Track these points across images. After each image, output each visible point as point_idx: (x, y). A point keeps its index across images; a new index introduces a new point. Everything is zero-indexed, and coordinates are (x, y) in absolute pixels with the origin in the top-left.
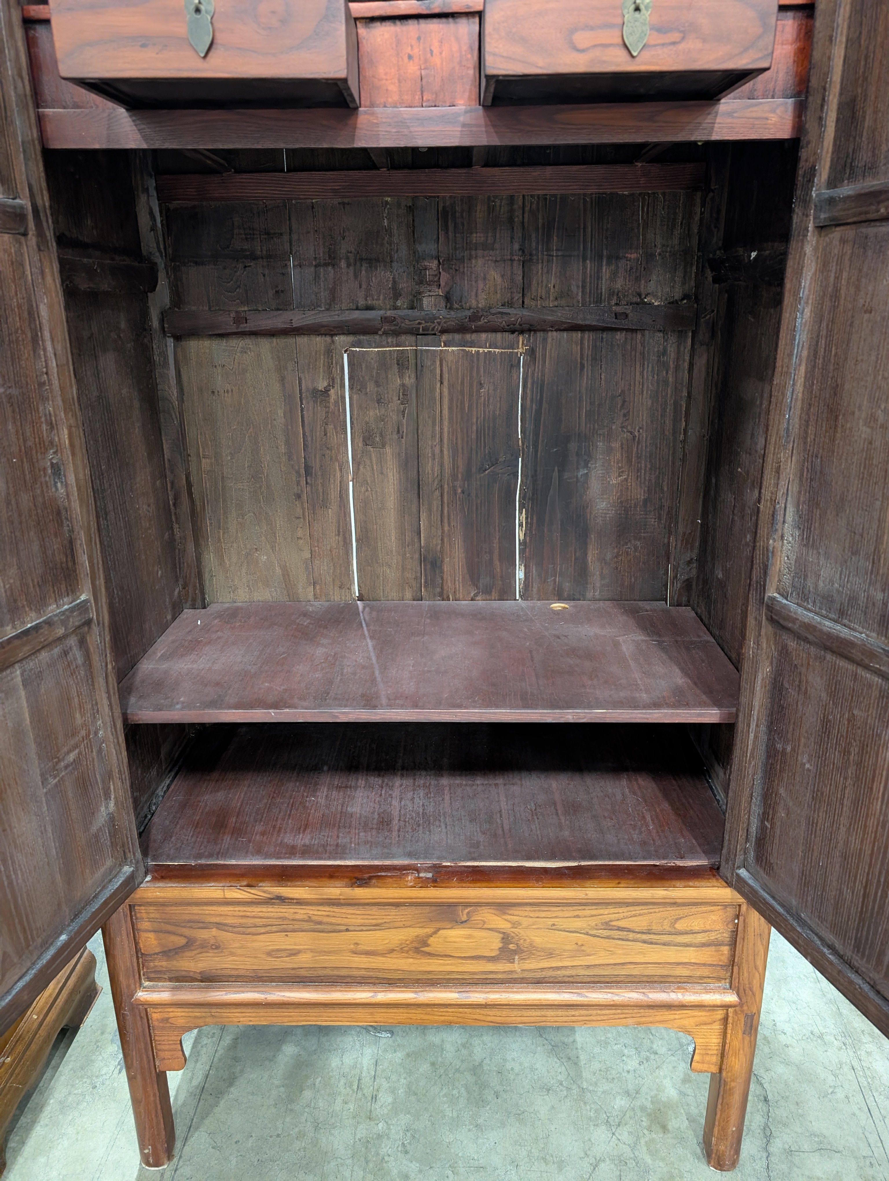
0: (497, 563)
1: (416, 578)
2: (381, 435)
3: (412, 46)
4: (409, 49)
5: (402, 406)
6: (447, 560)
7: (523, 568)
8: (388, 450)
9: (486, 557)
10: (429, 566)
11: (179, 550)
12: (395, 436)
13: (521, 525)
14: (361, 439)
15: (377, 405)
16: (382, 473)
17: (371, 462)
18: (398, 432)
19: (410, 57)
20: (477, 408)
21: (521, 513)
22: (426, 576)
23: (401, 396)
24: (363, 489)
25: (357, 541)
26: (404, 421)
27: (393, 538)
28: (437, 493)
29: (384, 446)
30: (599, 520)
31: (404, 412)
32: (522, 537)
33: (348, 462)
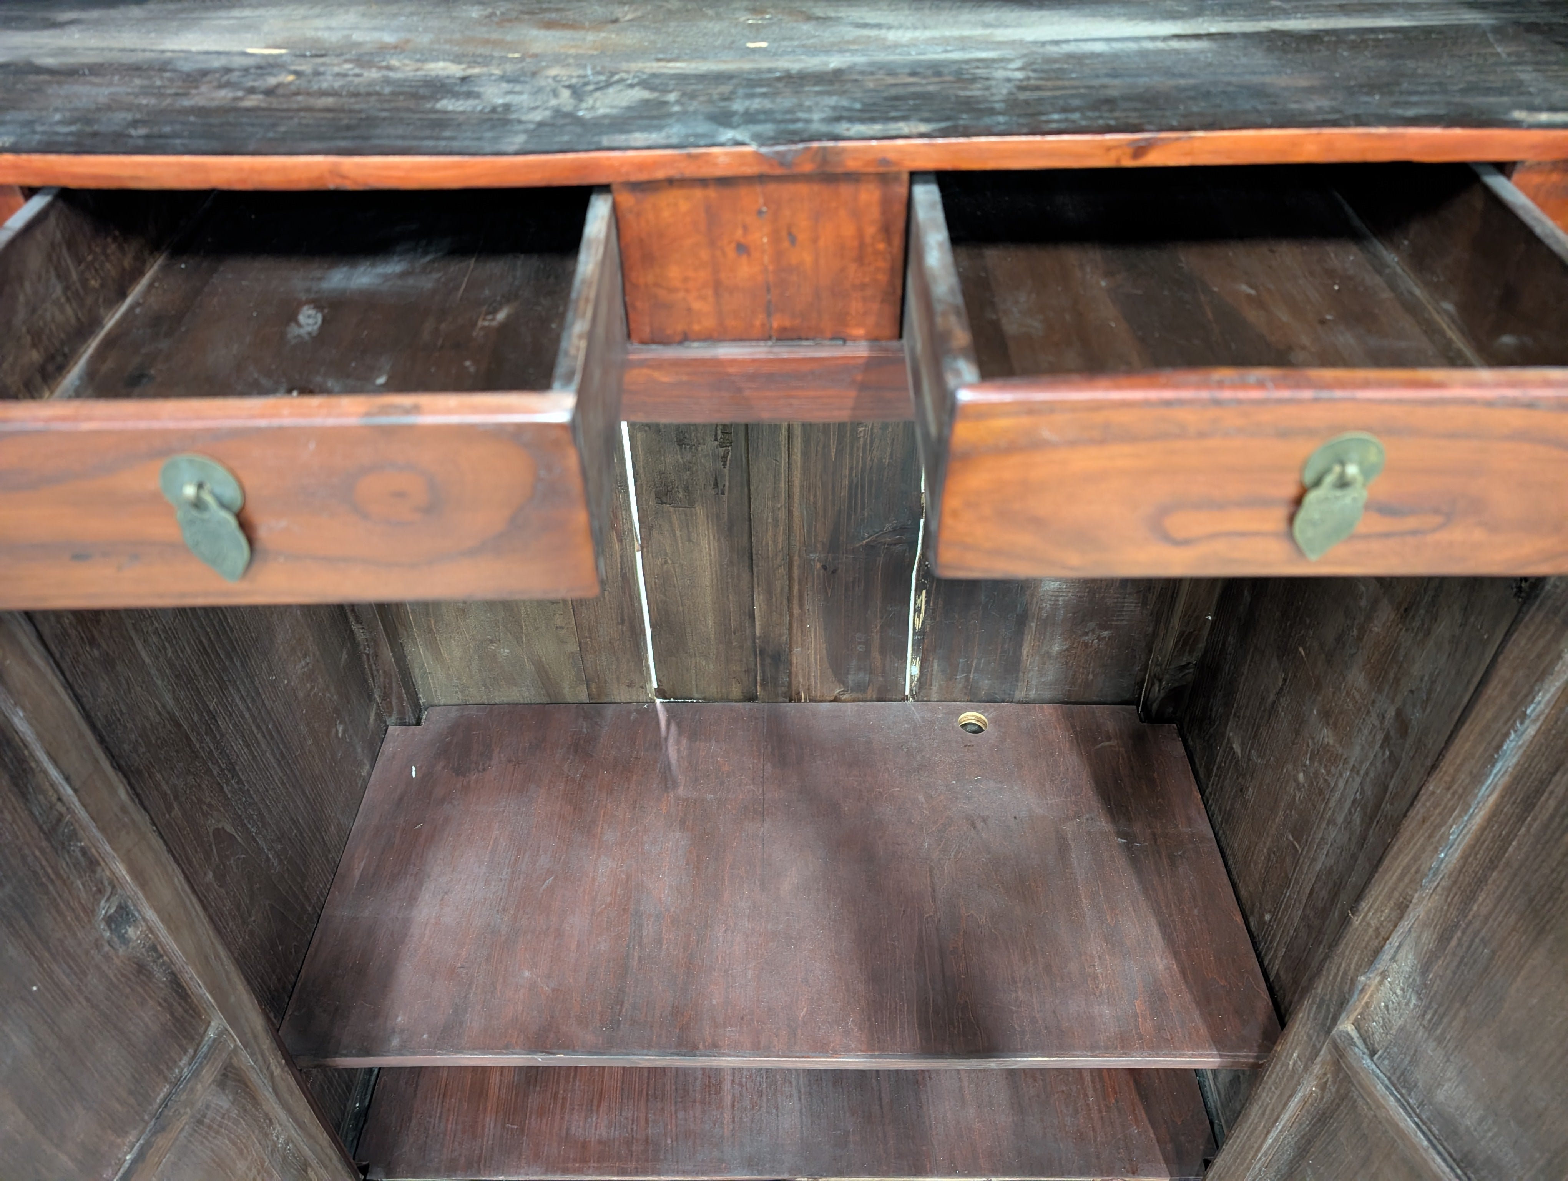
0: (876, 654)
1: (748, 671)
2: (686, 488)
3: (745, 228)
4: (739, 232)
5: (721, 451)
6: (797, 650)
7: (918, 663)
8: (700, 511)
9: (860, 648)
10: (768, 661)
11: (368, 655)
12: (711, 491)
13: (917, 610)
14: (653, 495)
15: (678, 448)
16: (690, 540)
17: (671, 526)
18: (716, 485)
19: (742, 248)
20: (851, 454)
21: (918, 593)
22: (763, 672)
23: (720, 435)
24: (659, 562)
25: (652, 625)
26: (726, 471)
27: (710, 623)
28: (783, 571)
29: (691, 504)
30: (1047, 605)
31: (724, 458)
32: (918, 625)
33: (631, 530)
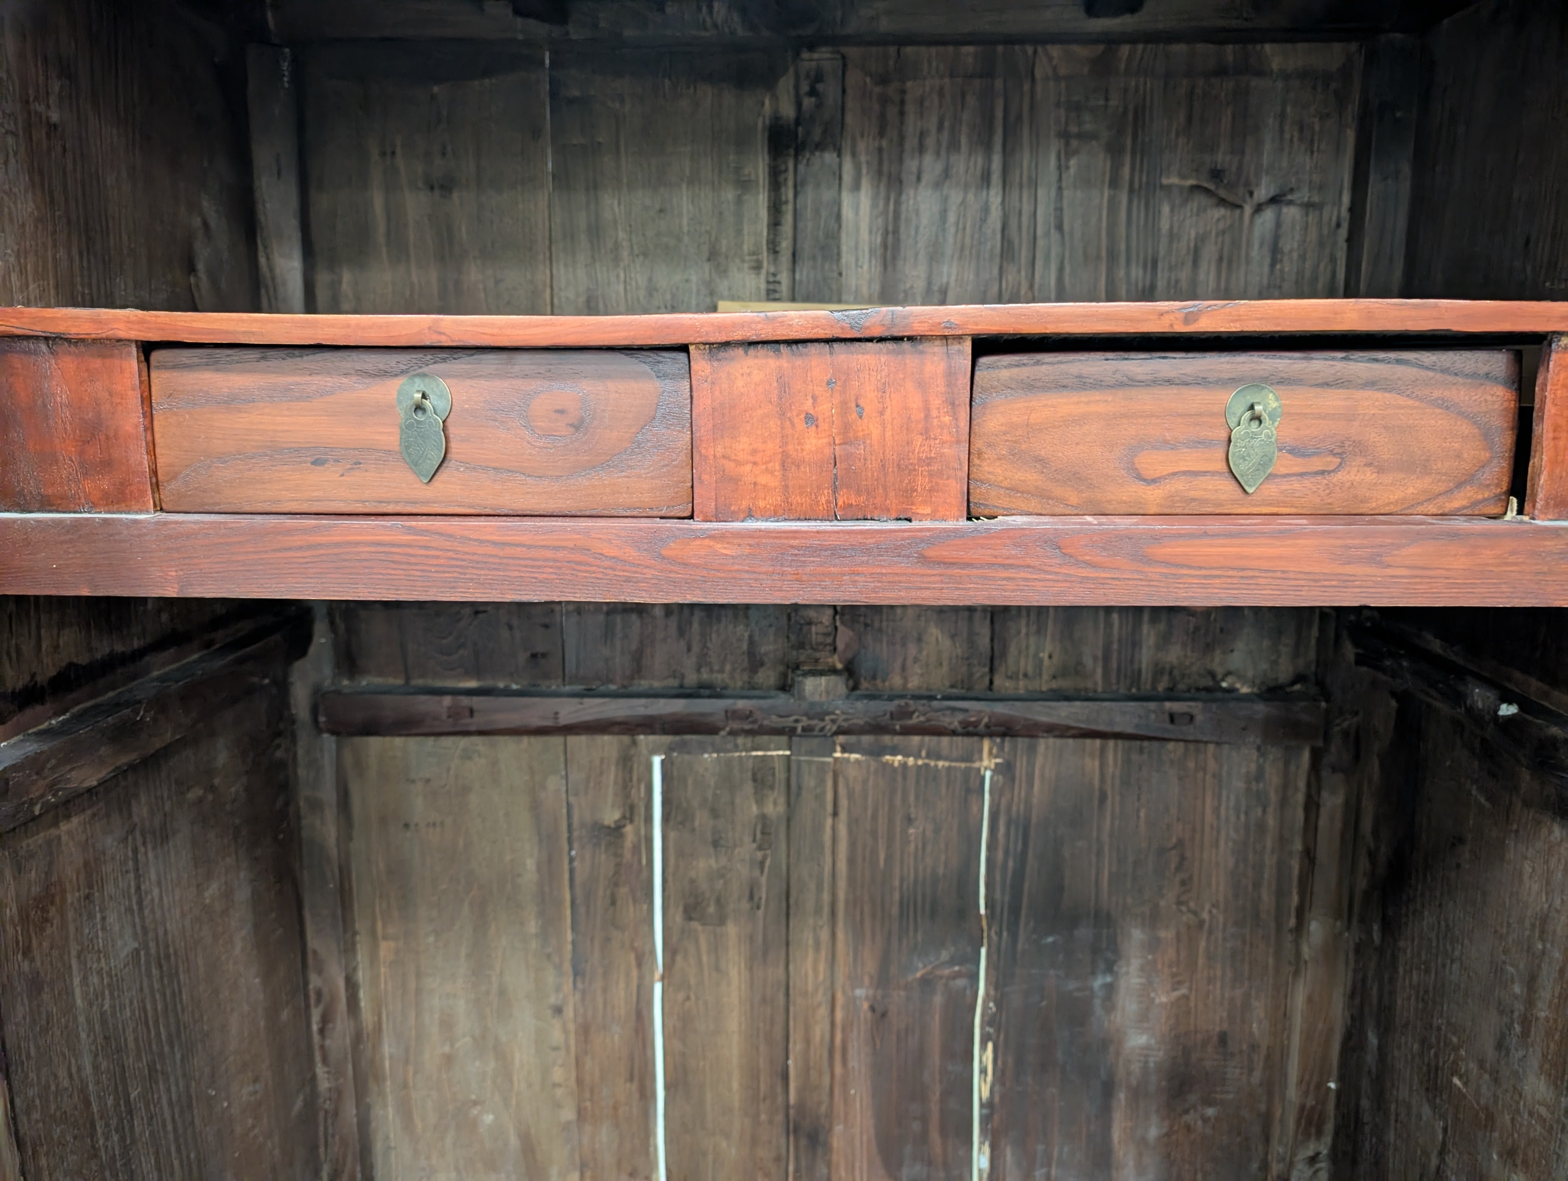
0: (935, 1136)
1: (778, 1159)
2: (718, 902)
3: (814, 398)
4: (809, 404)
5: (759, 855)
6: (838, 1129)
7: (987, 1149)
8: (732, 930)
9: (916, 1126)
10: (803, 1142)
11: (326, 1112)
12: (745, 905)
13: (983, 1071)
14: (681, 909)
15: (712, 850)
16: (717, 969)
17: (698, 949)
18: (751, 897)
19: (810, 419)
20: (902, 862)
21: (983, 1047)
22: (797, 1159)
23: (759, 835)
24: (681, 996)
25: (667, 1087)
26: (763, 880)
27: (735, 1085)
28: (823, 1011)
29: (722, 921)
30: (1136, 1067)
31: (762, 864)
32: (986, 1094)
33: (653, 952)
